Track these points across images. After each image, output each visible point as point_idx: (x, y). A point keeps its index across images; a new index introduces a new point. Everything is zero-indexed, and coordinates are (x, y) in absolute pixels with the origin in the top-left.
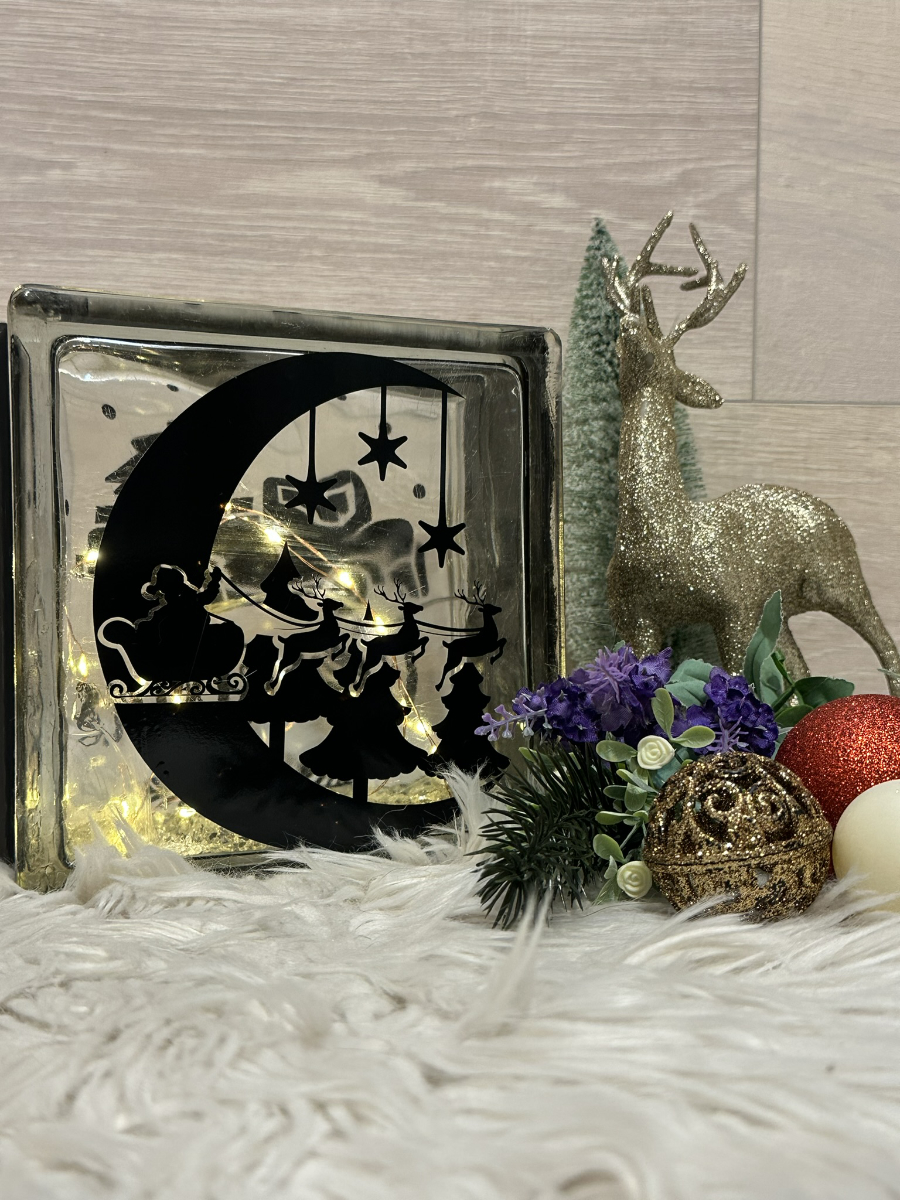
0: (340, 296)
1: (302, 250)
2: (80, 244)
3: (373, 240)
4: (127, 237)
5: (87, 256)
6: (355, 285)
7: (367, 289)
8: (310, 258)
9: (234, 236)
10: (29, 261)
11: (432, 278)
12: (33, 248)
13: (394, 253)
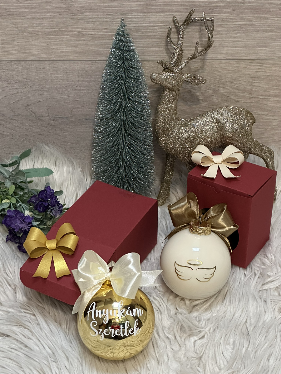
0: (237, 25)
1: (223, 9)
2: (137, 11)
3: (252, 4)
4: (154, 8)
5: (139, 15)
6: (243, 21)
7: (248, 23)
8: (226, 12)
9: (196, 5)
10: (117, 18)
11: (275, 18)
12: (118, 14)
13: (260, 9)
